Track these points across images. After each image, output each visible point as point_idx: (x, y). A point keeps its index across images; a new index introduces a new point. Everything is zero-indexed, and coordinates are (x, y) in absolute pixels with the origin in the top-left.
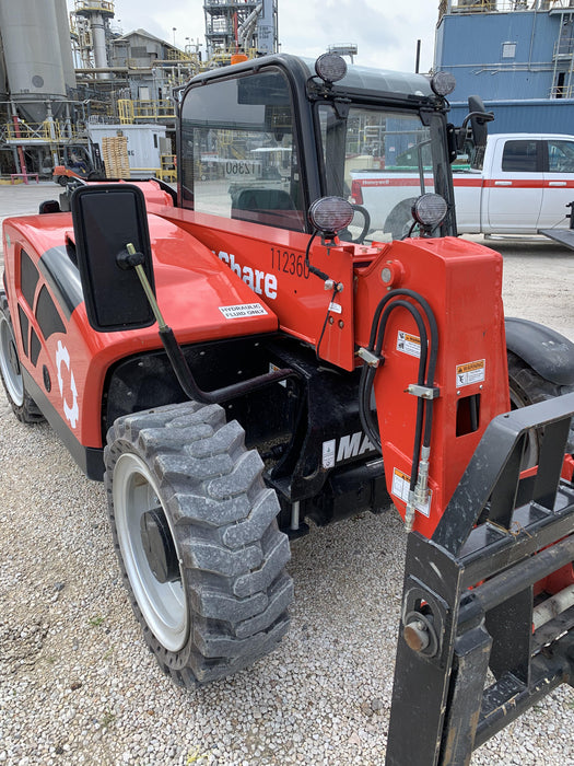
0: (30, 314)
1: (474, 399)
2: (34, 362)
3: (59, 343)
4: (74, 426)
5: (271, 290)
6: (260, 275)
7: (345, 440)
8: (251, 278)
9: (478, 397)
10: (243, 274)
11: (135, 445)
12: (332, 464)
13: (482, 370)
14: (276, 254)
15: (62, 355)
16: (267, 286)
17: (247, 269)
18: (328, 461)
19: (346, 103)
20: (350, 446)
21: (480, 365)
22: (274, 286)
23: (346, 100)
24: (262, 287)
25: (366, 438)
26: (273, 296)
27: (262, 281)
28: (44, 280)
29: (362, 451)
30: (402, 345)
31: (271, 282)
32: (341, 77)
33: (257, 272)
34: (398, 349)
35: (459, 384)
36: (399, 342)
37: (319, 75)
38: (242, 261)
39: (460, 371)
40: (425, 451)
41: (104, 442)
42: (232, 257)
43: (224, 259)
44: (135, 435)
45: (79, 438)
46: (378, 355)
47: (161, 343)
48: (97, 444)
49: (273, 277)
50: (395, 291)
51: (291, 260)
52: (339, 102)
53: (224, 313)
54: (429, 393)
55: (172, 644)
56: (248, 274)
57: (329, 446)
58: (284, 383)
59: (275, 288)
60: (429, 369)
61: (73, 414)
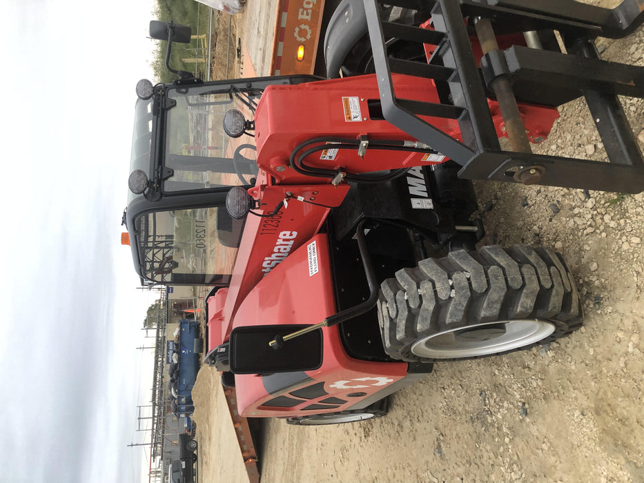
0: (309, 402)
1: (372, 104)
2: (345, 402)
3: (331, 386)
4: (392, 380)
5: (291, 235)
6: (280, 242)
7: (412, 191)
8: (282, 247)
9: (369, 101)
10: (279, 252)
11: (407, 344)
12: (430, 201)
13: (350, 99)
14: (265, 231)
15: (340, 385)
16: (288, 237)
17: (276, 250)
18: (427, 204)
19: (162, 170)
20: (417, 186)
21: (347, 101)
22: (288, 233)
23: (160, 169)
24: (288, 240)
25: (410, 172)
26: (295, 234)
27: (284, 240)
28: (286, 394)
29: (422, 176)
30: (330, 157)
31: (285, 235)
32: (145, 175)
33: (277, 243)
34: (333, 159)
35: (359, 119)
36: (328, 159)
37: (143, 192)
38: (271, 253)
39: (350, 118)
40: (407, 144)
41: (401, 361)
42: (266, 259)
43: (268, 264)
44: (401, 343)
45: (399, 378)
46: (337, 172)
47: (335, 327)
48: (406, 366)
49: (282, 234)
50: (291, 163)
51: (270, 222)
52: (161, 175)
53: (314, 273)
54: (364, 143)
55: (550, 329)
56: (279, 249)
57: (416, 204)
58: (367, 231)
59: (290, 232)
60: (348, 142)
61: (383, 381)
